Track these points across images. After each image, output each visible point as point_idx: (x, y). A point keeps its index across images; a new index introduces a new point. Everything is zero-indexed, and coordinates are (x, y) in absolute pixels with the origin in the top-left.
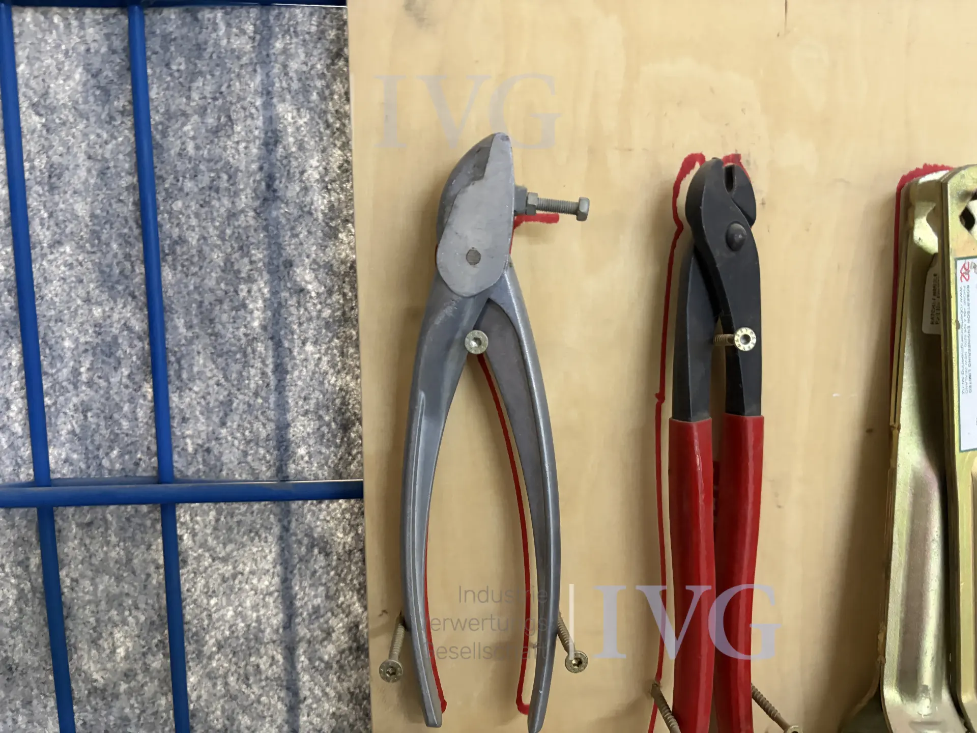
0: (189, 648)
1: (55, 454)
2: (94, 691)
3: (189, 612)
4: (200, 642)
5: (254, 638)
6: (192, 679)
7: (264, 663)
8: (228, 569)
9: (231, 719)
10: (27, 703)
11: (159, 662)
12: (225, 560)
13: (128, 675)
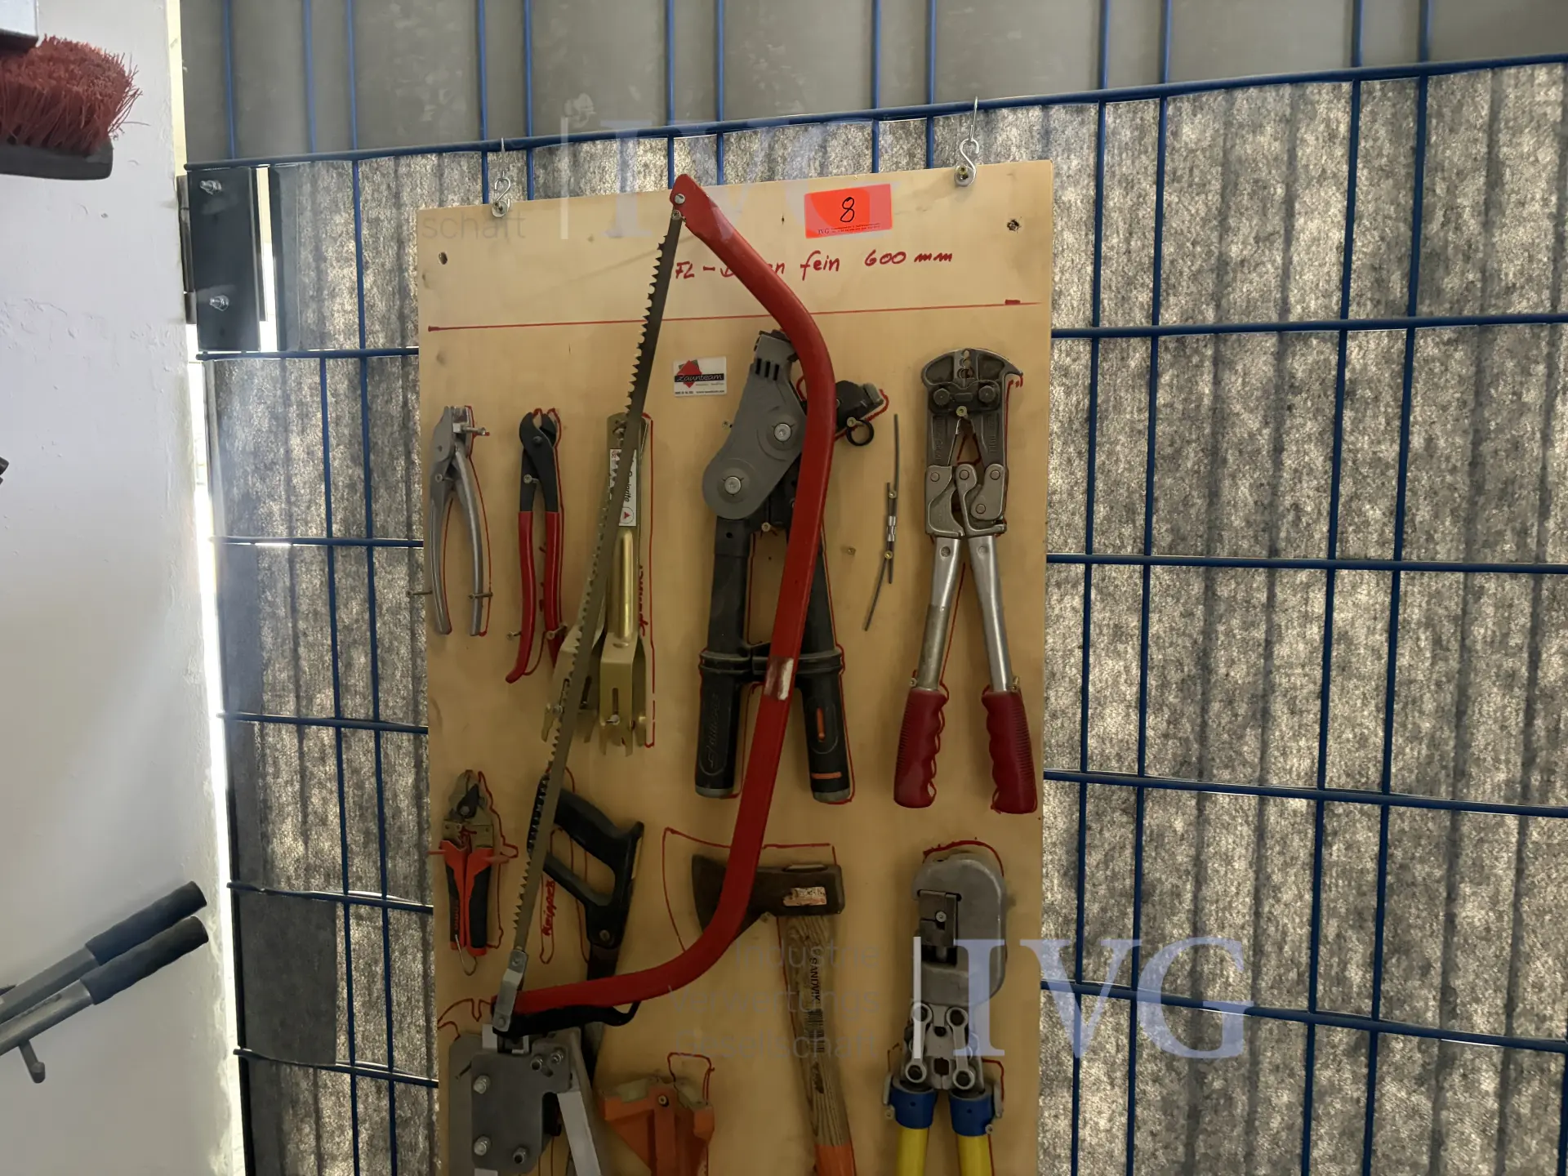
0: (377, 610)
1: (335, 527)
2: (345, 627)
3: (377, 594)
4: (381, 609)
5: (399, 607)
6: (378, 625)
7: (401, 618)
8: (390, 577)
9: (391, 643)
10: (321, 629)
11: (367, 616)
12: (390, 573)
13: (357, 621)
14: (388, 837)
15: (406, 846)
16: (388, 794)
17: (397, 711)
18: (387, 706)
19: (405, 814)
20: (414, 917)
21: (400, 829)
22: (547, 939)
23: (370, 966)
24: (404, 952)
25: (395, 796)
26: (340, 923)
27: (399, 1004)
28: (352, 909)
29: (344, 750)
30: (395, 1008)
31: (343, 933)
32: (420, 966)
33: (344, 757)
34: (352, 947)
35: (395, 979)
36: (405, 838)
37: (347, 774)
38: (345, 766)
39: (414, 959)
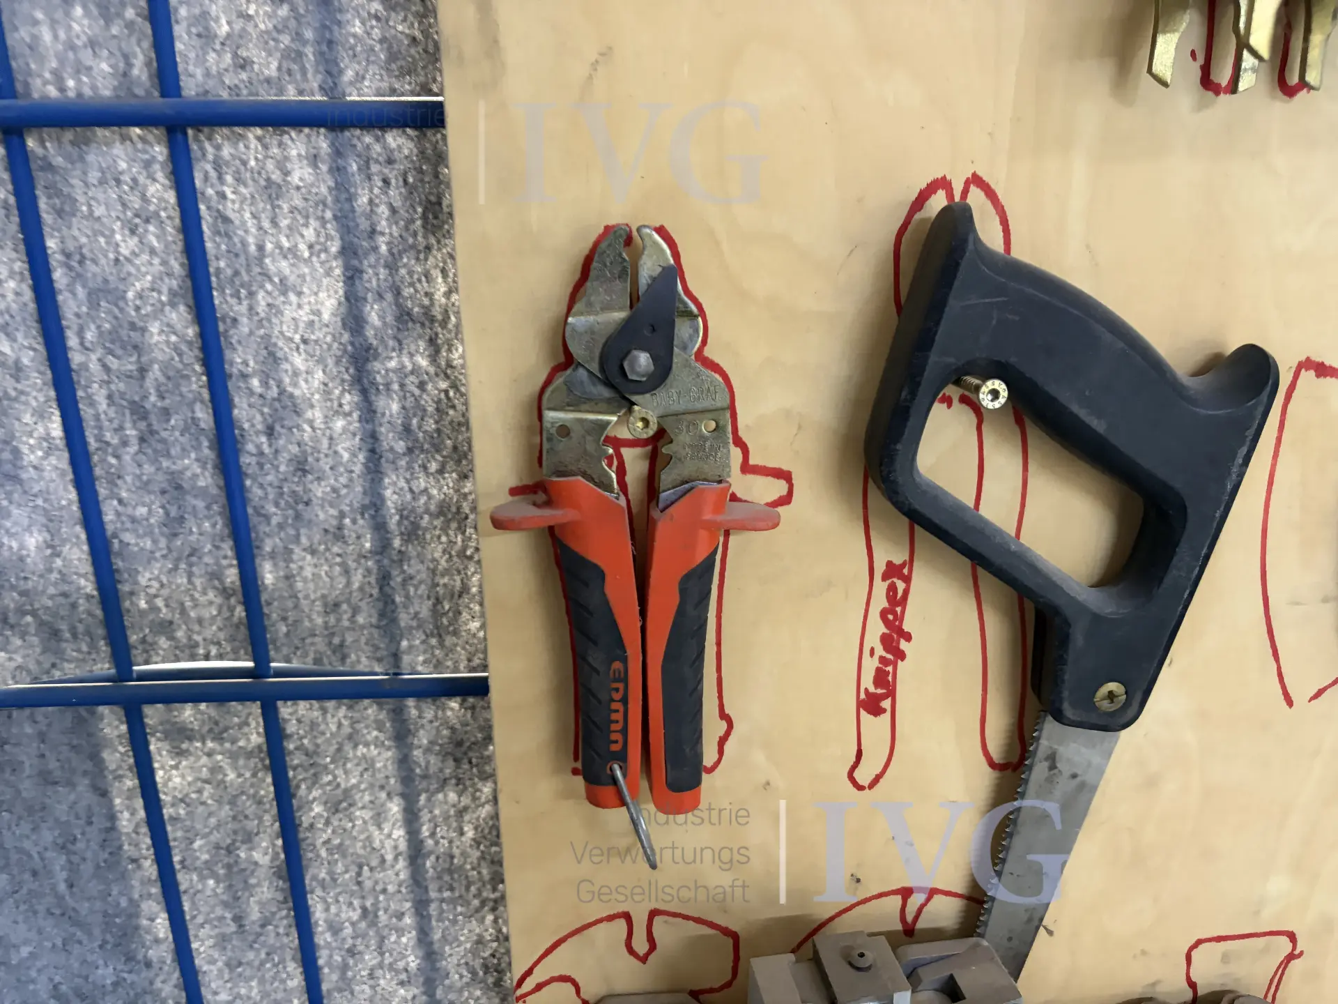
14: (255, 493)
15: (324, 515)
16: (241, 358)
17: (252, 51)
18: (206, 37)
19: (317, 415)
20: (370, 710)
21: (301, 467)
22: (876, 727)
23: (230, 850)
24: (340, 804)
25: (272, 358)
26: (117, 756)
27: (335, 929)
28: (153, 715)
29: (47, 218)
30: (322, 937)
31: (131, 782)
32: (399, 833)
33: (51, 244)
34: (167, 812)
35: (315, 873)
36: (319, 491)
37: (71, 304)
38: (59, 276)
39: (379, 819)
